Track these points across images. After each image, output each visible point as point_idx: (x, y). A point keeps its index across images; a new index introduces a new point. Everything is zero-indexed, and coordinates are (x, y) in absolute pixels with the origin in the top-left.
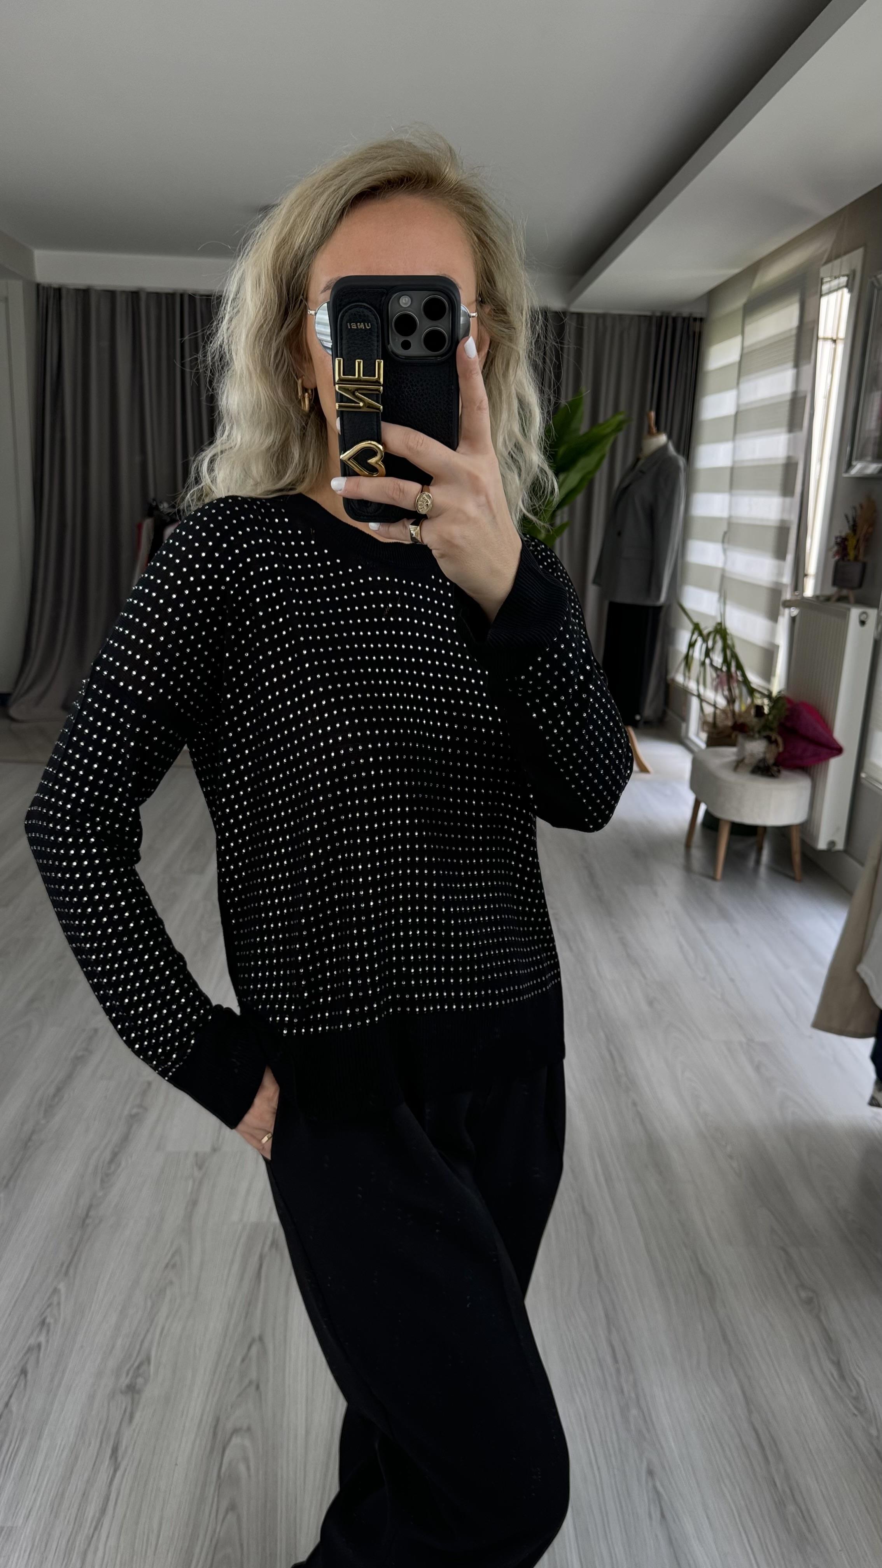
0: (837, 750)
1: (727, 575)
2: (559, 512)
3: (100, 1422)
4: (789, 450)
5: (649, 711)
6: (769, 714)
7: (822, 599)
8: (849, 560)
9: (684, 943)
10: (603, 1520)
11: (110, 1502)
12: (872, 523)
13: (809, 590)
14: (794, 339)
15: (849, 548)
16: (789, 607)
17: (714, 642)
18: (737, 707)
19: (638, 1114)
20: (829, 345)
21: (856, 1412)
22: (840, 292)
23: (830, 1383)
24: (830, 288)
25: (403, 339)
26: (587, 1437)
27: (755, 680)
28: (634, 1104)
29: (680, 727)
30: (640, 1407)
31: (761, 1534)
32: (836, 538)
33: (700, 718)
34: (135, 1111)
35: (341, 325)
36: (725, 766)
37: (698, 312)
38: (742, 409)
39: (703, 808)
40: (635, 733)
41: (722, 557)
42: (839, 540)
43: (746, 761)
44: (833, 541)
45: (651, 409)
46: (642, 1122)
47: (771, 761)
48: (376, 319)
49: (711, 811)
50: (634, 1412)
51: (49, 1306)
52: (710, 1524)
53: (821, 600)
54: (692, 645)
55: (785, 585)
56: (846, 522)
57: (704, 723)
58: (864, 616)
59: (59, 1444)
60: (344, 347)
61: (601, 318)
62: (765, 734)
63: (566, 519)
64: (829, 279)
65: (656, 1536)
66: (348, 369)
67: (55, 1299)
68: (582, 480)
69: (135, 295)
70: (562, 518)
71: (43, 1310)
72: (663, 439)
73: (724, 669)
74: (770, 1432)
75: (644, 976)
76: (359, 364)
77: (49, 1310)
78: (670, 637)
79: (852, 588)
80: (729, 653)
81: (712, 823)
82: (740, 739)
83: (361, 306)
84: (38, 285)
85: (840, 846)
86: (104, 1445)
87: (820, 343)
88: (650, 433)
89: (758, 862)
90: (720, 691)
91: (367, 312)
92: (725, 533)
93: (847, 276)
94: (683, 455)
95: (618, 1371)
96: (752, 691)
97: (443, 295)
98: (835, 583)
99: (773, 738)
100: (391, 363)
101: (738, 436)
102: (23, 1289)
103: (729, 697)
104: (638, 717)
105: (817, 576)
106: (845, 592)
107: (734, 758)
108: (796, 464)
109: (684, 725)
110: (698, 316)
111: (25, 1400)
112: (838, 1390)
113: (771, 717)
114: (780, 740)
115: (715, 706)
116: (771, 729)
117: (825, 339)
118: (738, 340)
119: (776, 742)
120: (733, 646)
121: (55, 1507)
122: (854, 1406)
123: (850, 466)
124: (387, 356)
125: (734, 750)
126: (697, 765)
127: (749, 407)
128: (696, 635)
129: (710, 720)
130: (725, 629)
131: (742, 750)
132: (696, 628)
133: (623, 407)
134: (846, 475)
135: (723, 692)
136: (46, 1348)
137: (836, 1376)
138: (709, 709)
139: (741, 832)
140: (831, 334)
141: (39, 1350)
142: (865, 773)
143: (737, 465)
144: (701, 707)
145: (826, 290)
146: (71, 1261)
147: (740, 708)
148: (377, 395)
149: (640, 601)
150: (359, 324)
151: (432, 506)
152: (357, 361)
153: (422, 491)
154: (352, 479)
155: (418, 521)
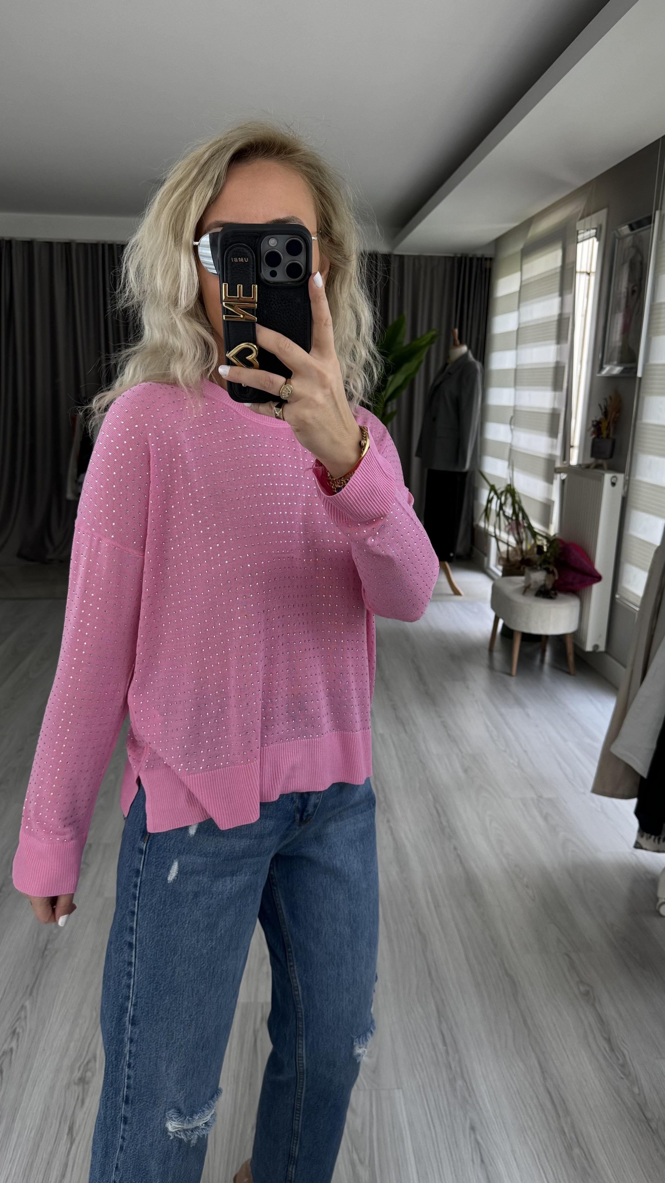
0: (598, 578)
1: (514, 448)
2: (389, 403)
3: (59, 1109)
4: (557, 358)
5: (460, 549)
6: (547, 552)
7: (583, 466)
8: (602, 438)
9: (489, 723)
10: (438, 1166)
11: (68, 1169)
12: (619, 411)
13: (574, 461)
14: (558, 275)
15: (602, 429)
16: (560, 473)
17: (506, 499)
18: (524, 547)
19: (458, 856)
20: (584, 277)
21: (622, 1076)
22: (591, 240)
23: (603, 1055)
24: (583, 237)
25: (271, 269)
26: (425, 1103)
27: (537, 526)
28: (455, 848)
29: (483, 560)
30: (464, 1079)
31: (555, 1172)
32: (593, 422)
33: (497, 555)
35: (226, 259)
36: (516, 591)
37: (488, 253)
38: (521, 326)
39: (501, 622)
40: (450, 565)
41: (510, 436)
42: (595, 423)
43: (532, 587)
44: (590, 424)
45: (455, 327)
46: (461, 862)
47: (550, 587)
48: (252, 255)
49: (506, 624)
50: (460, 1082)
51: (18, 1020)
52: (518, 1165)
53: (583, 468)
54: (489, 501)
55: (557, 456)
56: (599, 410)
57: (500, 559)
58: (615, 479)
59: (28, 1125)
60: (228, 276)
61: (417, 259)
62: (545, 566)
63: (395, 408)
64: (582, 231)
65: (478, 1176)
66: (232, 291)
67: (23, 1014)
68: (406, 379)
69: (67, 246)
70: (392, 408)
71: (13, 1023)
72: (464, 349)
73: (514, 518)
74: (560, 1094)
75: (461, 751)
76: (240, 287)
77: (18, 1023)
78: (474, 494)
79: (605, 459)
80: (517, 507)
81: (508, 633)
82: (527, 570)
83: (241, 246)
85: (602, 648)
86: (62, 1125)
87: (578, 276)
88: (455, 345)
89: (542, 661)
90: (511, 533)
91: (246, 251)
92: (512, 418)
93: (596, 229)
94: (480, 360)
95: (447, 1052)
96: (534, 534)
97: (300, 237)
98: (593, 455)
99: (551, 569)
100: (263, 285)
101: (519, 347)
103: (518, 540)
104: (452, 555)
105: (580, 447)
106: (600, 461)
107: (523, 585)
108: (564, 367)
109: (486, 559)
110: (489, 256)
111: (2, 1092)
112: (610, 1060)
113: (548, 555)
114: (556, 571)
115: (508, 544)
116: (549, 563)
117: (581, 273)
118: (519, 274)
119: (553, 572)
120: (520, 501)
121: (27, 1174)
122: (620, 1070)
123: (601, 368)
124: (260, 282)
125: (522, 578)
126: (496, 591)
127: (527, 325)
128: (492, 494)
129: (505, 556)
130: (514, 490)
131: (528, 579)
132: (493, 488)
133: (434, 325)
134: (598, 375)
135: (514, 535)
136: (17, 1052)
137: (607, 1049)
138: (503, 548)
139: (530, 639)
140: (584, 269)
141: (12, 1054)
142: (619, 594)
143: (519, 368)
144: (498, 547)
145: (581, 239)
146: (34, 984)
147: (526, 547)
148: (253, 310)
149: (451, 469)
150: (239, 258)
151: (292, 393)
152: (238, 285)
153: (285, 382)
154: (235, 368)
155: (281, 404)
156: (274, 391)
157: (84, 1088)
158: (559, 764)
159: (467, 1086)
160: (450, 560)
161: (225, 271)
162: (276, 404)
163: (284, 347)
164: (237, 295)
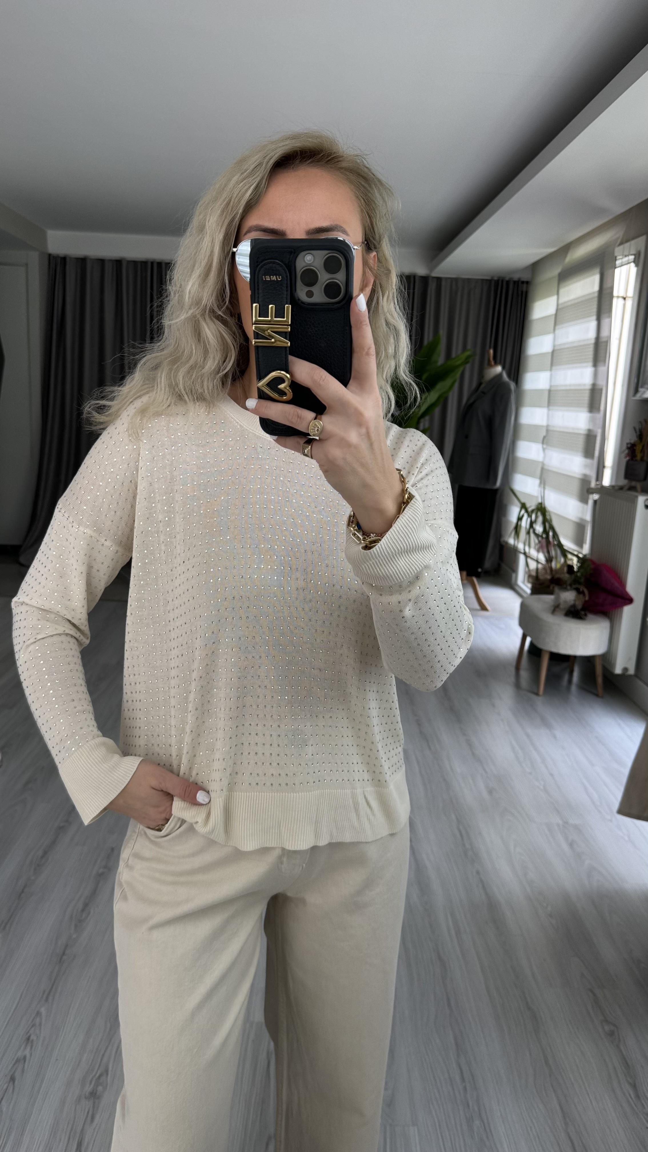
0: (629, 600)
1: (546, 467)
2: (422, 420)
3: (68, 1123)
4: (593, 380)
5: (488, 564)
6: (578, 572)
7: (616, 488)
8: (636, 460)
9: (515, 744)
13: (607, 481)
14: (596, 299)
15: (637, 451)
16: (592, 493)
17: (537, 517)
18: (553, 564)
19: (482, 881)
20: (621, 301)
22: (628, 265)
23: (628, 1101)
24: (622, 263)
25: (307, 288)
26: (442, 1144)
27: (568, 544)
28: (478, 873)
29: (511, 577)
30: (482, 1120)
32: (627, 444)
33: (525, 572)
34: (101, 871)
35: (258, 277)
36: (545, 610)
37: (525, 277)
38: (556, 348)
39: (528, 640)
40: (478, 581)
41: (542, 455)
42: (629, 446)
43: (561, 606)
44: (625, 447)
45: (490, 348)
46: (484, 887)
47: (579, 606)
48: (286, 273)
49: (535, 642)
50: (477, 1122)
51: (33, 1026)
53: (614, 490)
54: (520, 519)
55: (591, 477)
56: (634, 432)
57: (529, 576)
58: (647, 502)
61: (454, 281)
62: (575, 586)
63: (427, 426)
64: (620, 257)
66: (263, 312)
67: (38, 1020)
68: (439, 398)
69: (118, 263)
70: (424, 425)
71: (28, 1029)
72: (499, 369)
73: (544, 536)
75: (486, 772)
76: (272, 309)
77: (32, 1030)
78: (503, 511)
79: (639, 481)
80: (547, 525)
81: (535, 652)
82: (556, 589)
83: (274, 263)
84: (50, 255)
85: (632, 671)
86: (71, 1140)
87: (614, 300)
88: (490, 365)
89: (570, 681)
90: (541, 550)
91: (279, 268)
92: (544, 437)
93: (634, 255)
94: (513, 380)
95: (465, 1089)
96: (564, 553)
97: (338, 253)
98: (627, 476)
99: (581, 590)
100: (298, 307)
101: (554, 368)
102: (13, 1013)
103: (548, 558)
104: (480, 570)
105: (613, 468)
106: (634, 483)
107: (551, 603)
109: (514, 575)
110: (525, 280)
111: (13, 1102)
112: (635, 1107)
113: (579, 574)
114: (586, 592)
115: (537, 561)
116: (580, 583)
117: (618, 297)
118: (555, 298)
119: (583, 593)
120: (551, 520)
122: (646, 1120)
123: (636, 391)
124: (294, 302)
125: (552, 597)
126: (524, 609)
127: (562, 347)
128: (523, 512)
129: (534, 574)
130: (545, 508)
131: (557, 598)
132: (523, 506)
133: (469, 346)
134: (634, 398)
135: (543, 552)
136: (30, 1060)
137: (633, 1096)
138: (533, 565)
139: (558, 659)
140: (622, 294)
141: (25, 1062)
143: (552, 389)
144: (527, 564)
145: (619, 264)
146: (51, 990)
147: (556, 565)
148: (286, 333)
149: (481, 485)
150: (272, 277)
151: (322, 431)
152: (270, 306)
153: (315, 418)
154: (262, 401)
155: (310, 442)
156: (302, 428)
157: (94, 1103)
158: (585, 788)
159: (484, 1125)
160: (478, 576)
161: (256, 291)
162: (304, 440)
163: (319, 380)
164: (268, 317)
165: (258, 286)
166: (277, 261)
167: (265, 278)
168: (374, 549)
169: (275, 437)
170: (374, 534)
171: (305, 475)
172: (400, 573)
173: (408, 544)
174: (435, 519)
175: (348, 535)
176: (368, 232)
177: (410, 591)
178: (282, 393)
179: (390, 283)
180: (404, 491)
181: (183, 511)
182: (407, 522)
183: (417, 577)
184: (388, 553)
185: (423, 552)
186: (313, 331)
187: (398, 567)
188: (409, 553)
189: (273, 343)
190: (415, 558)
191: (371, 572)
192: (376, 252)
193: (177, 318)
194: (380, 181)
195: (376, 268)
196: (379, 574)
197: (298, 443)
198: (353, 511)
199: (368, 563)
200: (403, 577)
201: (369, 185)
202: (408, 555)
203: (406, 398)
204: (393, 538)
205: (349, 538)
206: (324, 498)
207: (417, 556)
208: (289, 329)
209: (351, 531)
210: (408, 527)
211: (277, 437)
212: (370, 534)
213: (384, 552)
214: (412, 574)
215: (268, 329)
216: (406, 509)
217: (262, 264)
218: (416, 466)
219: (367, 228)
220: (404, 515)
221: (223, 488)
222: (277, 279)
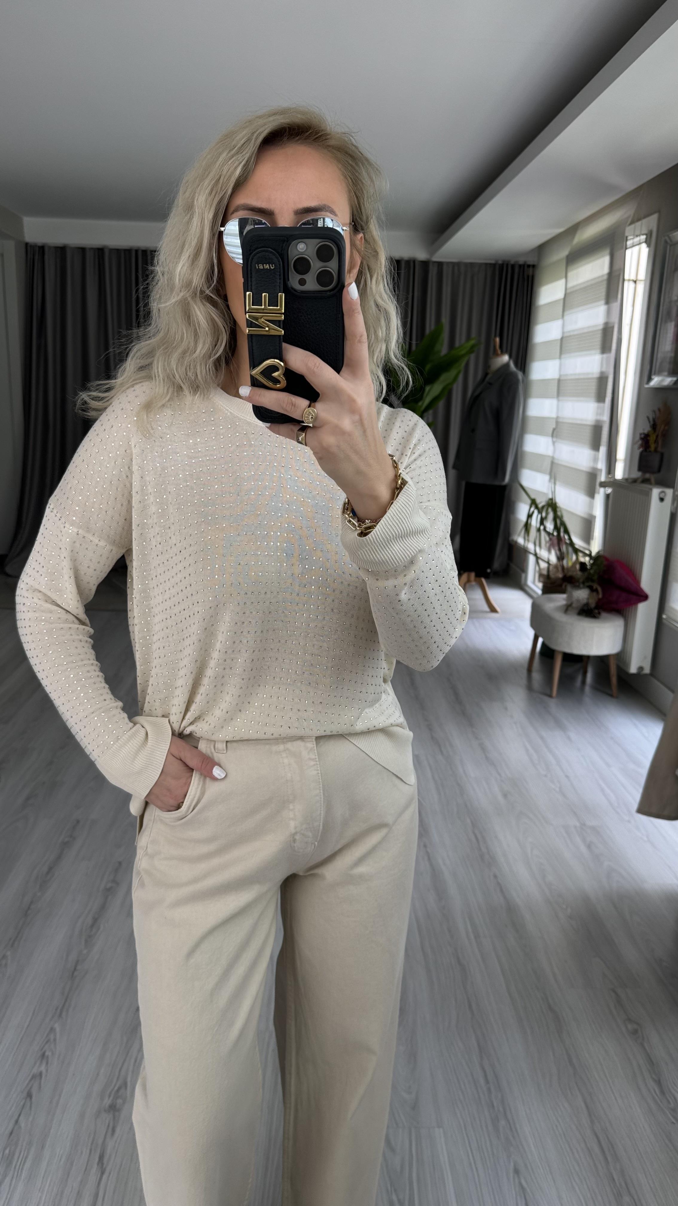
0: (644, 597)
1: (556, 461)
3: (89, 1136)
4: (601, 367)
6: (591, 569)
7: (630, 481)
8: (650, 451)
9: (529, 747)
11: (99, 1199)
12: (668, 422)
13: (619, 473)
14: (605, 283)
15: (650, 442)
16: (604, 487)
17: (547, 513)
18: (565, 562)
19: (499, 884)
20: (632, 285)
21: (674, 1121)
22: (641, 246)
23: (653, 1097)
24: (633, 243)
25: (300, 277)
26: (467, 1143)
27: (578, 542)
28: (495, 876)
29: (521, 577)
30: (507, 1119)
32: (641, 434)
33: (536, 572)
34: (109, 885)
35: (251, 266)
36: (558, 609)
37: (531, 260)
38: (566, 335)
39: (540, 640)
40: (487, 582)
41: (551, 448)
42: (642, 436)
43: (574, 605)
44: (638, 437)
45: (495, 336)
46: (502, 891)
47: (593, 605)
48: (279, 262)
49: (547, 643)
50: (503, 1123)
51: (47, 1042)
53: (629, 483)
54: (530, 516)
55: (601, 470)
56: (648, 421)
57: (540, 575)
58: (663, 494)
59: (58, 1152)
60: (253, 284)
61: (456, 266)
62: (588, 584)
64: (631, 237)
66: (257, 301)
67: (52, 1036)
68: (443, 390)
69: (100, 251)
71: (42, 1046)
72: (506, 358)
73: (555, 534)
74: (608, 1138)
75: (499, 774)
76: (265, 297)
77: (47, 1046)
78: (512, 509)
79: (653, 473)
80: (558, 522)
81: (548, 653)
82: (569, 588)
83: (267, 251)
84: (27, 244)
85: (647, 670)
86: (92, 1153)
87: (625, 283)
88: (496, 354)
89: (584, 682)
90: (552, 549)
91: (271, 256)
92: (554, 430)
93: (646, 235)
94: (521, 370)
95: (489, 1090)
96: (576, 551)
97: (329, 241)
98: (640, 468)
99: (594, 587)
100: (291, 296)
101: (563, 356)
102: (27, 1028)
103: (559, 555)
104: (489, 571)
105: (625, 460)
106: (647, 476)
107: (564, 602)
108: (608, 378)
109: (523, 575)
110: (531, 263)
111: (31, 1119)
112: (659, 1102)
113: (592, 572)
114: (599, 589)
115: (548, 563)
116: (593, 581)
117: (629, 280)
118: (563, 281)
119: (596, 591)
120: (562, 516)
122: (672, 1115)
123: (650, 379)
124: (287, 290)
125: (564, 596)
126: (535, 609)
127: (572, 334)
128: (533, 508)
129: (545, 573)
130: (555, 504)
131: (570, 597)
132: (533, 503)
133: (474, 334)
134: (646, 386)
135: (555, 551)
136: (46, 1076)
137: (657, 1090)
138: (544, 565)
139: (571, 659)
140: (633, 277)
141: (41, 1078)
142: (666, 615)
143: (562, 378)
144: (537, 563)
145: (630, 245)
146: (64, 1006)
147: (567, 563)
148: (279, 321)
149: (489, 482)
150: (265, 265)
151: (315, 419)
152: (263, 294)
153: (309, 406)
154: (256, 389)
155: (304, 429)
156: (296, 416)
157: (114, 1115)
158: (602, 790)
159: (510, 1126)
160: (487, 577)
161: (249, 279)
162: (298, 427)
163: (313, 367)
164: (262, 306)
165: (251, 274)
166: (270, 249)
167: (258, 267)
168: (369, 536)
169: (268, 425)
170: (369, 521)
171: (298, 460)
172: (396, 558)
173: (402, 530)
174: (429, 501)
175: (343, 522)
176: (355, 212)
177: (405, 576)
178: (276, 381)
179: (379, 265)
180: (397, 476)
181: (177, 502)
182: (401, 508)
183: (412, 562)
184: (383, 539)
185: (417, 537)
186: (306, 319)
187: (393, 552)
188: (403, 538)
189: (267, 331)
190: (410, 543)
191: (367, 558)
192: (363, 233)
193: (166, 302)
194: (367, 160)
195: (363, 249)
196: (374, 559)
197: (293, 431)
198: (347, 498)
199: (364, 550)
200: (398, 562)
201: (357, 164)
202: (403, 540)
203: (398, 382)
204: (387, 524)
205: (344, 525)
206: (318, 483)
207: (411, 541)
208: (283, 317)
209: (346, 518)
210: (401, 512)
211: (270, 424)
212: (365, 520)
213: (379, 538)
214: (407, 559)
215: (262, 317)
216: (399, 495)
217: (254, 252)
218: (408, 447)
219: (355, 209)
220: (398, 500)
221: (216, 477)
222: (270, 267)
